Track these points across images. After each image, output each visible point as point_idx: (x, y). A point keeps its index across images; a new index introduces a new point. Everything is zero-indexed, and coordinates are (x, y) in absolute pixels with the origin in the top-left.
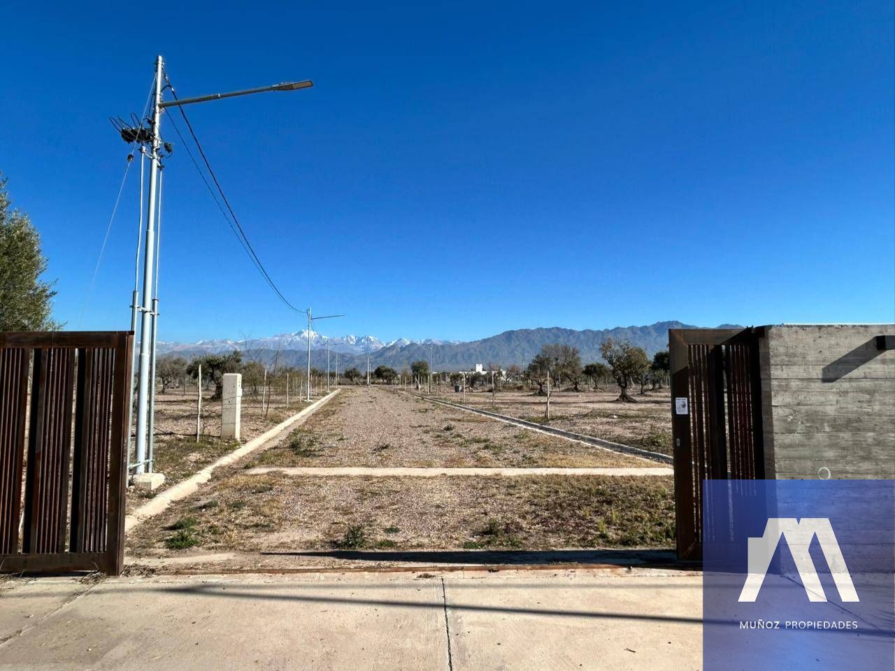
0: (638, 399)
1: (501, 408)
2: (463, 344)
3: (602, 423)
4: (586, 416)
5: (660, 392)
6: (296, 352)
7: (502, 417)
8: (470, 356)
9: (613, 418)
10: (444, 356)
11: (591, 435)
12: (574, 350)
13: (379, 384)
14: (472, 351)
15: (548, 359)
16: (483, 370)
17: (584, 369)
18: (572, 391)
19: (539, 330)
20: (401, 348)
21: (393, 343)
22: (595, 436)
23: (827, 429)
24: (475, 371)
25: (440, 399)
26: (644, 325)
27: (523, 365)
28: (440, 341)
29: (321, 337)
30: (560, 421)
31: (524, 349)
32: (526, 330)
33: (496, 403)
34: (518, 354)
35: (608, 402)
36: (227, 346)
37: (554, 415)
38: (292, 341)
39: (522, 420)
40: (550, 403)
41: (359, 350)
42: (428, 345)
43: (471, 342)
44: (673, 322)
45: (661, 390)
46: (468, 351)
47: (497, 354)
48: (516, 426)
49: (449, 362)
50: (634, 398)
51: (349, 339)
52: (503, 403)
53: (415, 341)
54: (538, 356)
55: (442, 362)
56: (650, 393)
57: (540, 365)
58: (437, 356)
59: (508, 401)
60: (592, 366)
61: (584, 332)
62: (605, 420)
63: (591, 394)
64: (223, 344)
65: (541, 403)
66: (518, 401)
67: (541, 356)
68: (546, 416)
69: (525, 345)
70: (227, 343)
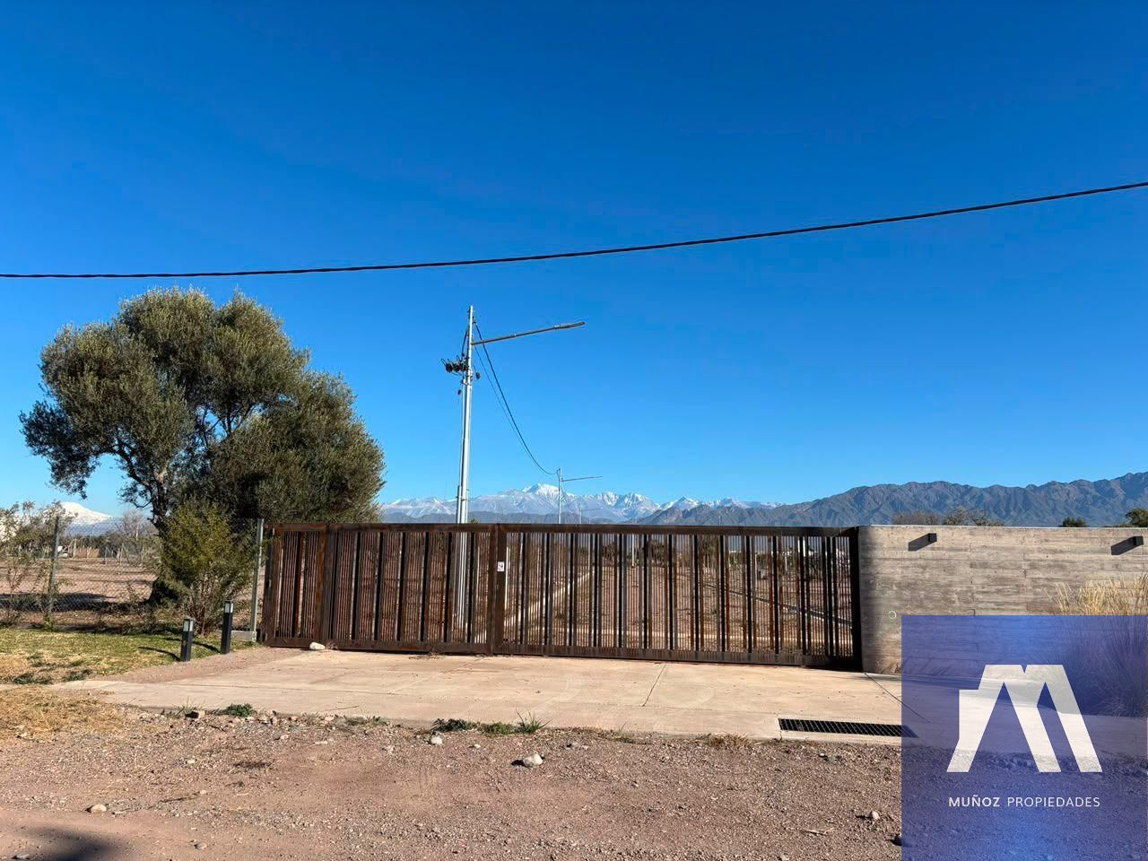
6: (529, 517)
14: (798, 519)
19: (911, 486)
20: (684, 512)
21: (672, 504)
23: (895, 588)
26: (1102, 479)
28: (746, 503)
29: (564, 495)
36: (434, 507)
38: (524, 500)
41: (620, 514)
42: (727, 508)
51: (605, 497)
53: (705, 502)
61: (990, 490)
64: (428, 505)
70: (433, 502)
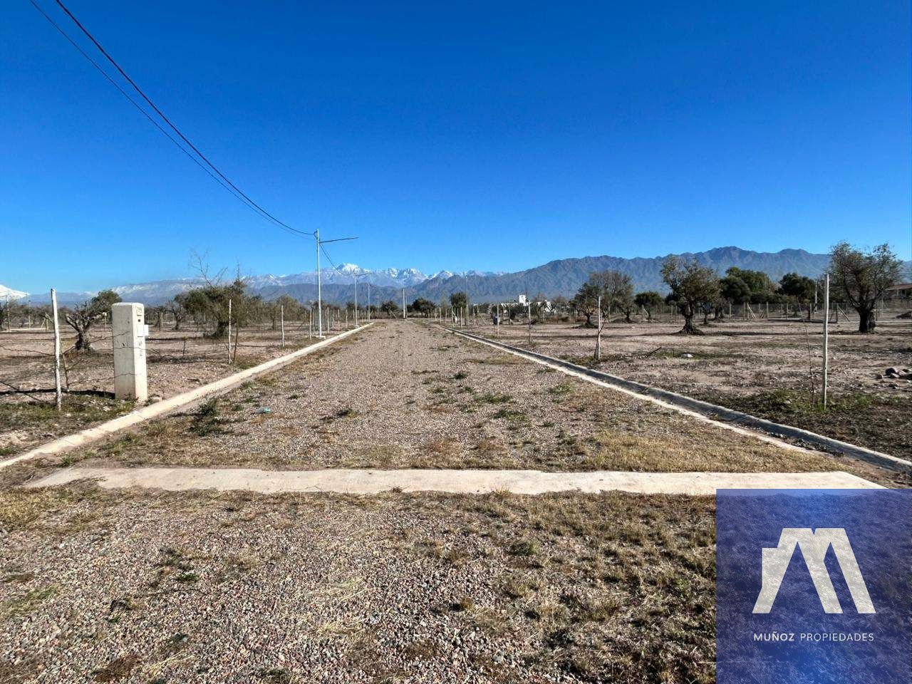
0: (704, 330)
1: (539, 344)
2: (508, 275)
3: (674, 366)
4: (649, 355)
5: (723, 322)
6: (338, 286)
7: (538, 357)
8: (515, 287)
9: (687, 357)
10: (488, 288)
11: (663, 387)
12: (625, 277)
13: (417, 317)
14: (517, 282)
15: (596, 289)
16: (527, 301)
17: (635, 298)
18: (623, 322)
19: (587, 259)
20: (443, 280)
21: (436, 275)
22: (671, 389)
24: (518, 301)
25: (473, 333)
26: (699, 252)
27: (570, 295)
28: (483, 273)
29: (362, 271)
30: (614, 364)
31: (570, 279)
32: (573, 259)
33: (535, 337)
34: (564, 284)
35: (669, 334)
36: (270, 281)
37: (606, 353)
38: (334, 275)
39: (564, 361)
40: (602, 336)
41: (401, 283)
42: (472, 277)
43: (515, 274)
44: (731, 247)
45: (724, 319)
46: (511, 283)
47: (543, 284)
48: (554, 370)
49: (494, 294)
50: (701, 329)
51: (390, 272)
52: (544, 338)
53: (457, 273)
54: (585, 285)
55: (486, 294)
56: (712, 323)
57: (588, 294)
58: (481, 287)
59: (551, 335)
60: (644, 295)
61: (634, 261)
62: (677, 361)
63: (644, 325)
64: (266, 280)
65: (588, 337)
66: (561, 335)
67: (589, 285)
68: (596, 356)
69: (572, 275)
70: (269, 278)
